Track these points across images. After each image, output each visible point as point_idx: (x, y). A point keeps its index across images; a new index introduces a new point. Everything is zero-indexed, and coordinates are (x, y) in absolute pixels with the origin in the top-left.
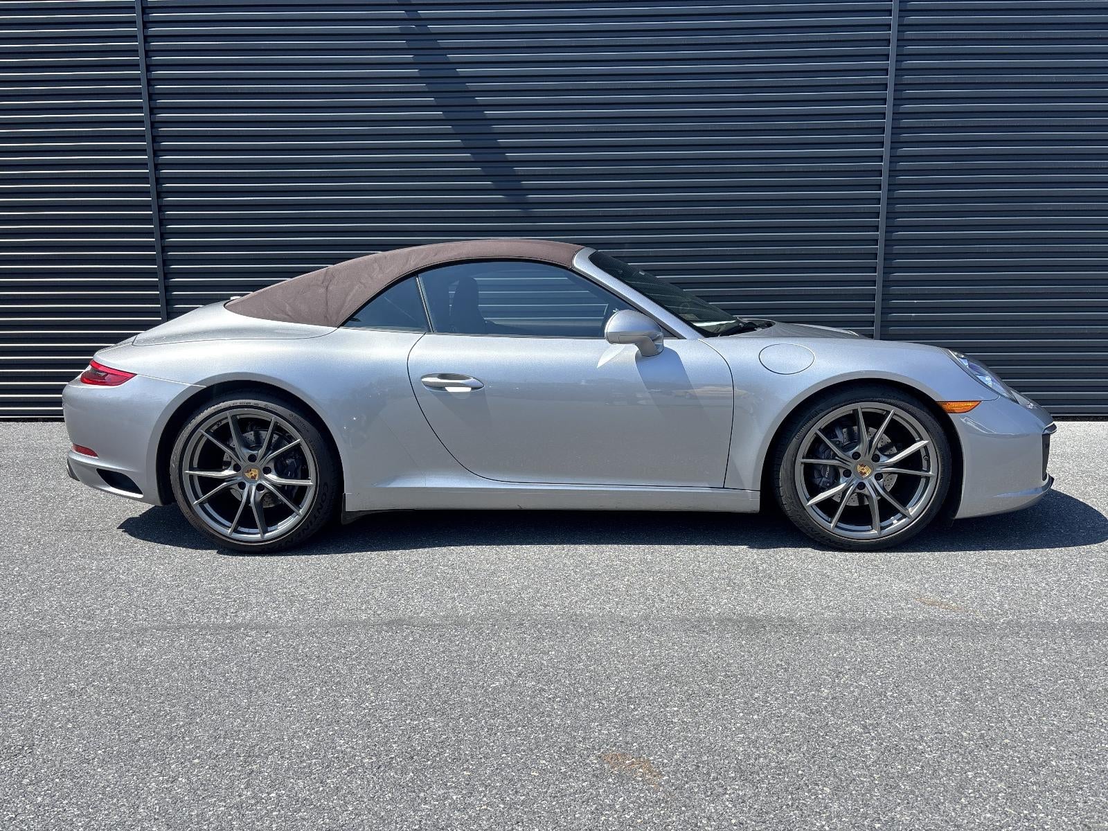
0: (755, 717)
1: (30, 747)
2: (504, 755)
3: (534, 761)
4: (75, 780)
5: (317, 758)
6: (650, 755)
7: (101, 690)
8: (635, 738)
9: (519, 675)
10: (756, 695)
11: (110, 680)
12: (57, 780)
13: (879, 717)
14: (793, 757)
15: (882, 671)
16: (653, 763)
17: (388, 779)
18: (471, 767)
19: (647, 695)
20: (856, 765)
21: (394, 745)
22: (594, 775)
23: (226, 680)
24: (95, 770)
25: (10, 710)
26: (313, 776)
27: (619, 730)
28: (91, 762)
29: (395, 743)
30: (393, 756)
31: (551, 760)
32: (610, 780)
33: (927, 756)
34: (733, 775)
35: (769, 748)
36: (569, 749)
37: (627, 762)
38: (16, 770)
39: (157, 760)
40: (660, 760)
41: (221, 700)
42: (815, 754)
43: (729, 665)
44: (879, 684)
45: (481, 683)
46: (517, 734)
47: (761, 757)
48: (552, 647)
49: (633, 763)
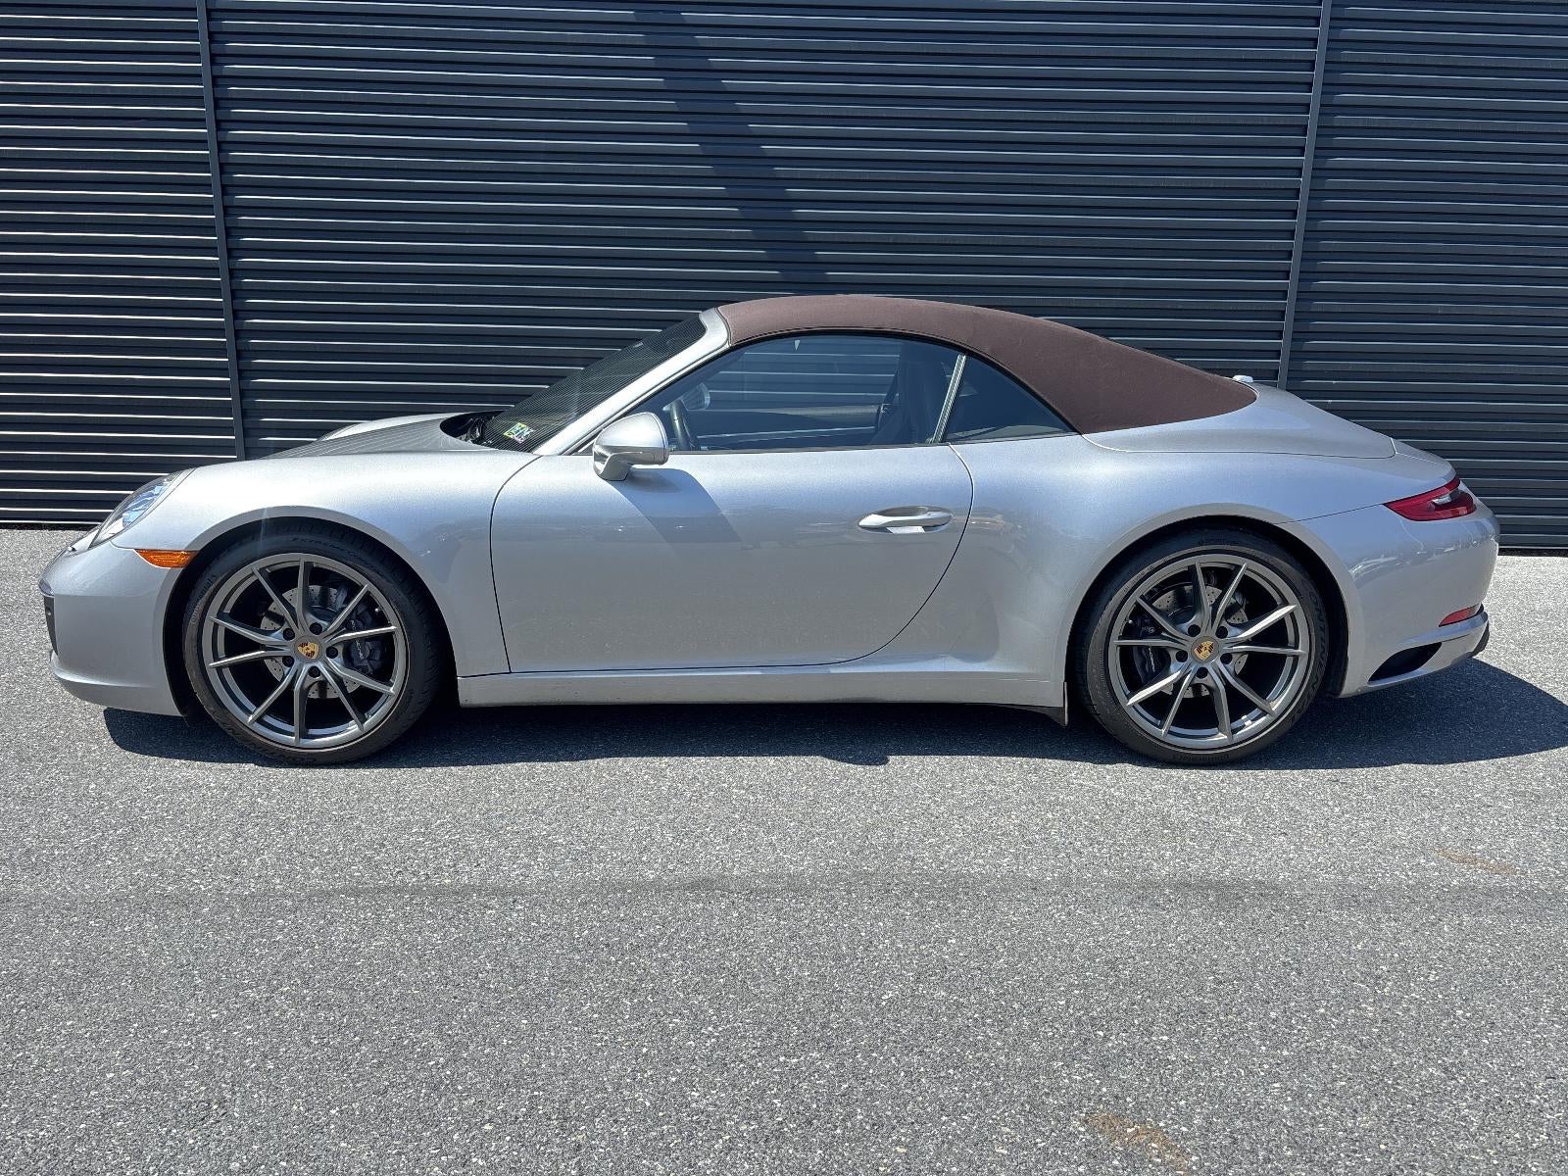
0: (1285, 1053)
1: (219, 1103)
2: (944, 1118)
3: (993, 1128)
4: (311, 1164)
5: (668, 1123)
6: (1156, 1118)
7: (297, 1001)
8: (1126, 1088)
9: (918, 980)
10: (1273, 1015)
11: (306, 984)
12: (284, 1164)
13: (1460, 1052)
14: (1365, 1121)
15: (1436, 975)
16: (1167, 1132)
17: (789, 1161)
18: (903, 1139)
19: (1115, 1014)
20: (1457, 1133)
21: (775, 1101)
22: (1089, 1154)
23: (482, 986)
24: (336, 1144)
25: (166, 1037)
26: (673, 1155)
27: (1097, 1074)
28: (325, 1130)
29: (776, 1096)
30: (780, 1119)
31: (1016, 1126)
32: (1116, 1162)
33: (1549, 1117)
34: (1289, 1153)
35: (1325, 1106)
36: (1036, 1107)
37: (1129, 1130)
38: (212, 1145)
39: (427, 1126)
40: (1176, 1127)
41: (487, 1020)
42: (1392, 1116)
43: (1215, 963)
44: (1440, 996)
45: (866, 993)
46: (952, 1082)
47: (1318, 1123)
48: (948, 931)
49: (1137, 1133)
